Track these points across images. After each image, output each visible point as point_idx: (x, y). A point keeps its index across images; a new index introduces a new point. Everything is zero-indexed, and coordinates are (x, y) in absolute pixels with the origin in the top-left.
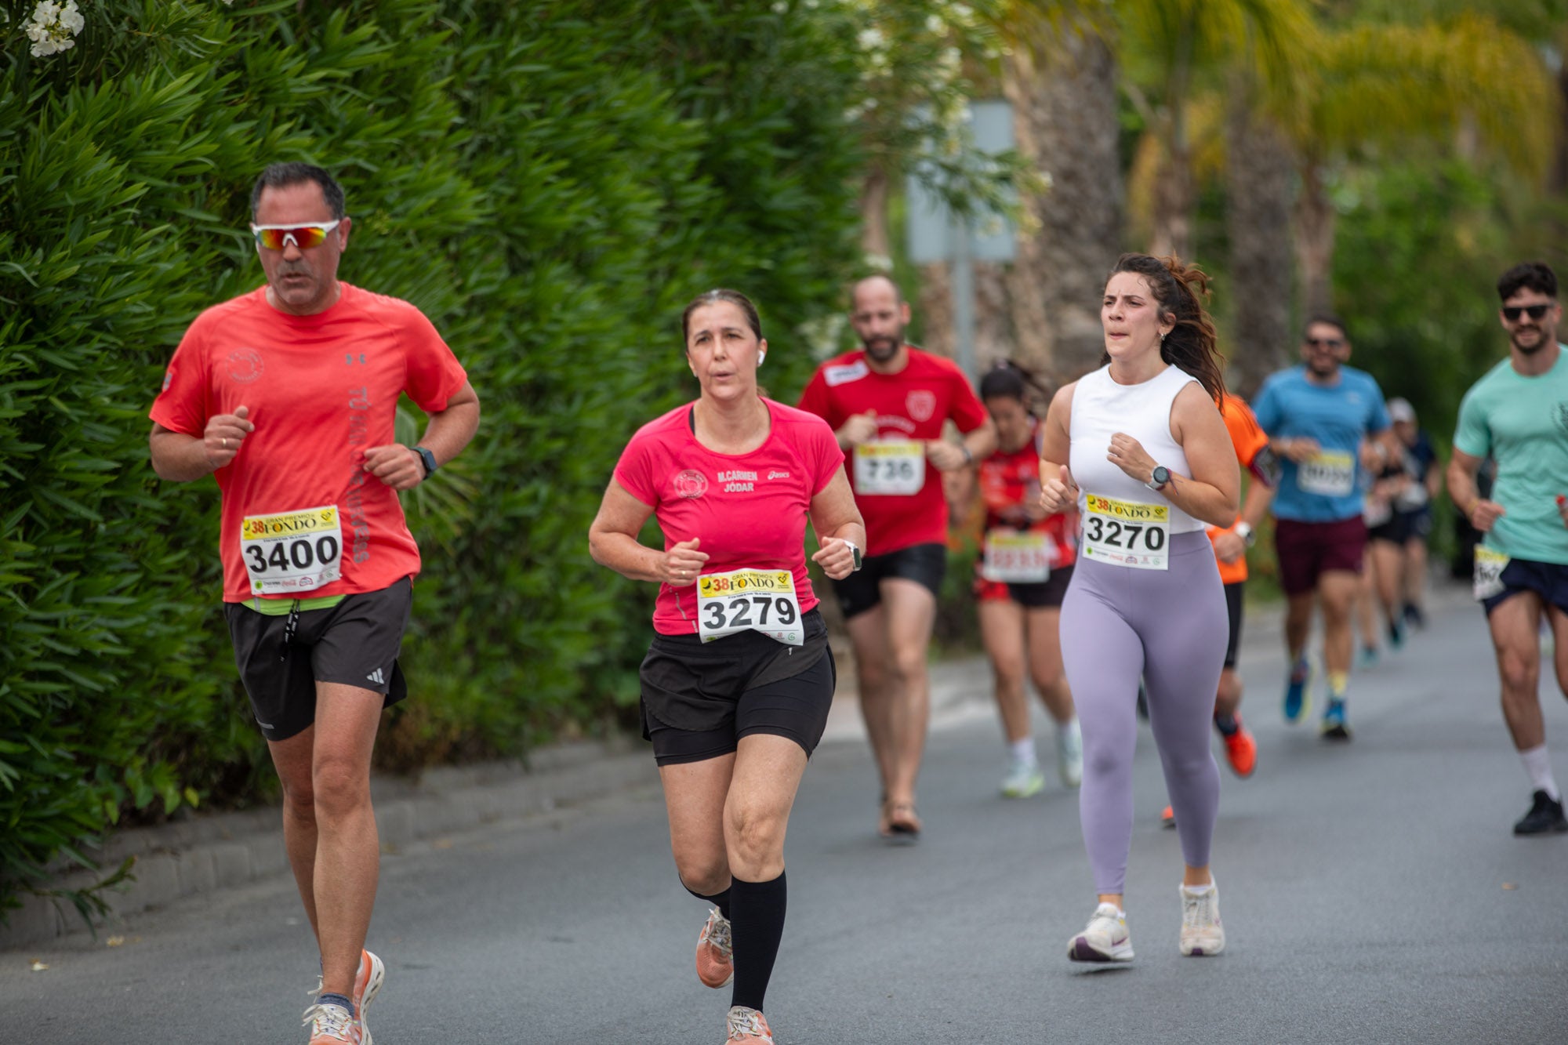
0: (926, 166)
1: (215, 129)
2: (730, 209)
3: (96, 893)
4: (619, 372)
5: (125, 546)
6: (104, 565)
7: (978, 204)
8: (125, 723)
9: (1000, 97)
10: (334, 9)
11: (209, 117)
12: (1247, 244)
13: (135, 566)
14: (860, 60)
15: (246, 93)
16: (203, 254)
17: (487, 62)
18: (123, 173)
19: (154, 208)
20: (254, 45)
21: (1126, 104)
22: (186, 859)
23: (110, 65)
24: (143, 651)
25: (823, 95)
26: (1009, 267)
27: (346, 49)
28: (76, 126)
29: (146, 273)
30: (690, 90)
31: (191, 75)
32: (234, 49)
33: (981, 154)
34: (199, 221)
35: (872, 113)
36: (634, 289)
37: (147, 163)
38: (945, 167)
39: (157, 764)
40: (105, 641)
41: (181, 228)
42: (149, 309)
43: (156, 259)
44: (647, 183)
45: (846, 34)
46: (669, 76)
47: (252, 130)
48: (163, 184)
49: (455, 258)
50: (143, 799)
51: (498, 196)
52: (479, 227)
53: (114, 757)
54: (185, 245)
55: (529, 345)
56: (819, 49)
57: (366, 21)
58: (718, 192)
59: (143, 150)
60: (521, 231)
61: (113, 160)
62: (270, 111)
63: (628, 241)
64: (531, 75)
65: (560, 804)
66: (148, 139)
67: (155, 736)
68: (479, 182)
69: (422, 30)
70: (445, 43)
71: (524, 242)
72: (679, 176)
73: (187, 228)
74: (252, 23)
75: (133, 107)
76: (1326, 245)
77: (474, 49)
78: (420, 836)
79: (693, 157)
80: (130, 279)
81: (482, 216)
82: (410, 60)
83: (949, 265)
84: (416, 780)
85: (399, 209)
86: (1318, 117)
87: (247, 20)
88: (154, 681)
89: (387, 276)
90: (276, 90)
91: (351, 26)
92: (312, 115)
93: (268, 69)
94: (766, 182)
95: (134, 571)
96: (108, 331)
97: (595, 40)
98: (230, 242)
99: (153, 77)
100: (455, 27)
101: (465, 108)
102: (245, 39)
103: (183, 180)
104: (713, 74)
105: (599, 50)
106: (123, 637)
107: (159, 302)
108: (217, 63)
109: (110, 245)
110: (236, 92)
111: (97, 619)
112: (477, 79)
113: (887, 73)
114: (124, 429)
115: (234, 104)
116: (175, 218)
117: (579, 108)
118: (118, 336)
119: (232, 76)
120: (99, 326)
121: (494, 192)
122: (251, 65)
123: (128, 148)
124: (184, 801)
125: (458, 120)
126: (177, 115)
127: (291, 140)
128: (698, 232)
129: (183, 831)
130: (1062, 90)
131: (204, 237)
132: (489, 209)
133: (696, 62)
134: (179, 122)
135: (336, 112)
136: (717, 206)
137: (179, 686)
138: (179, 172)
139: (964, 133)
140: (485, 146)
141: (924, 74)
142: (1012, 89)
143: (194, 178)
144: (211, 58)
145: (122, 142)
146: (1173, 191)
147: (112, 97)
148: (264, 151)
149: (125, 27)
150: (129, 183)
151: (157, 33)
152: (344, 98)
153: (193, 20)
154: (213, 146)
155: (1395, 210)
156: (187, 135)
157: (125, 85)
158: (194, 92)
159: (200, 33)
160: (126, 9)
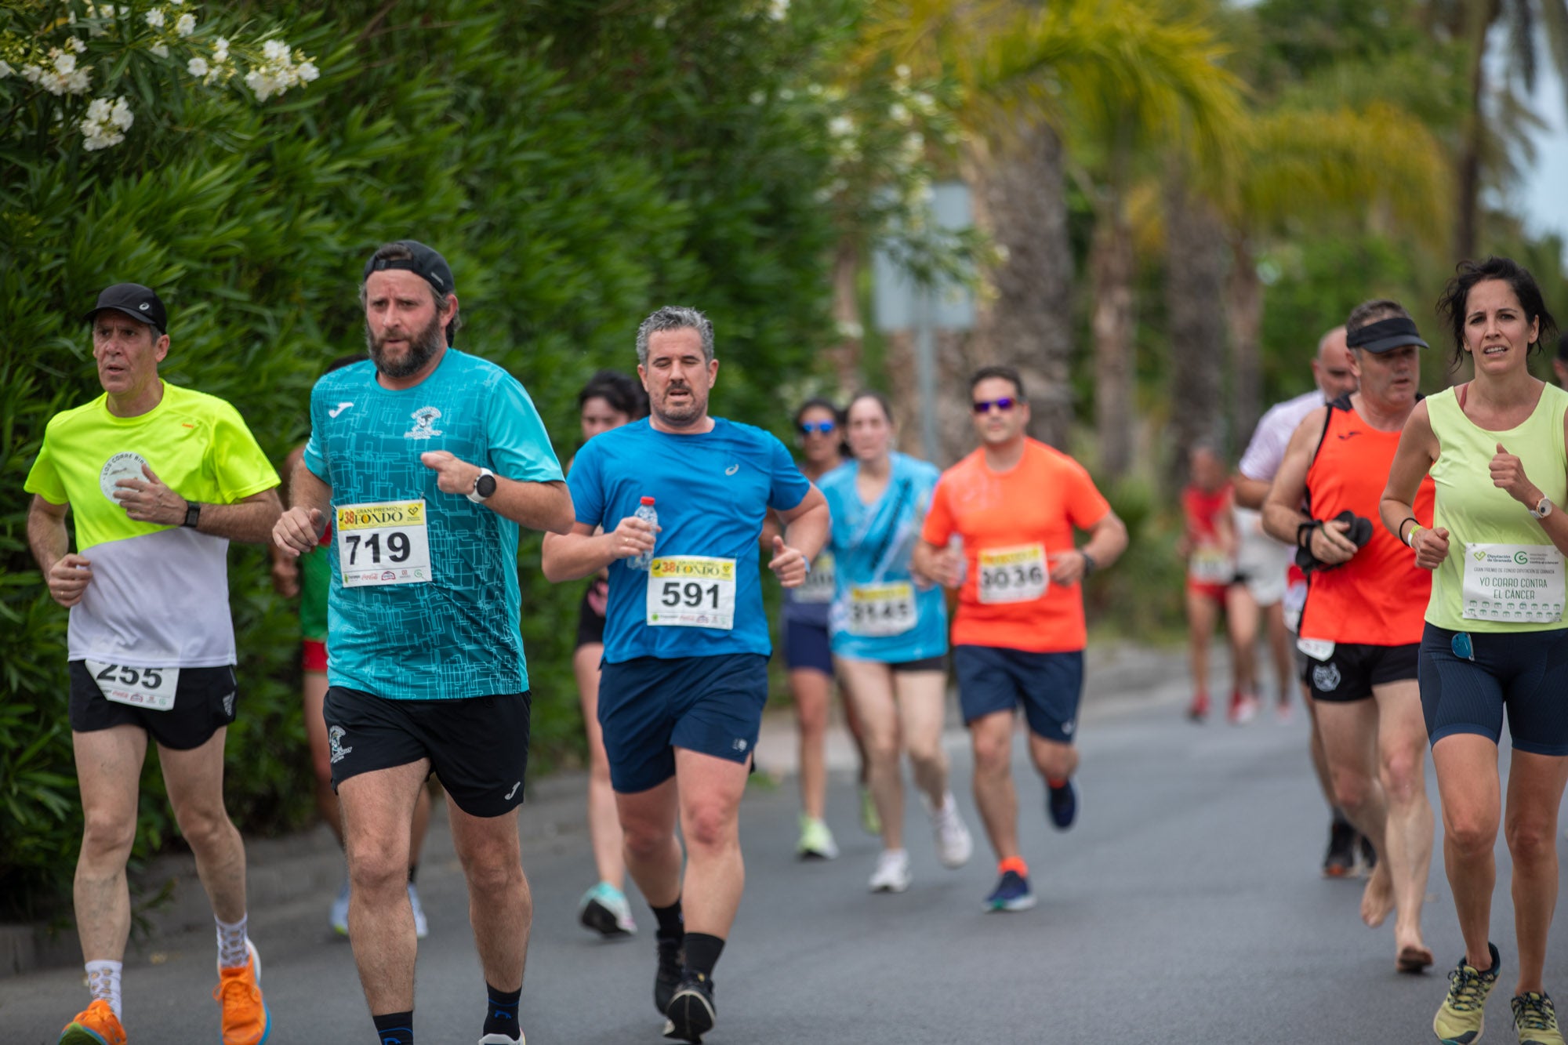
0: (893, 242)
1: (246, 215)
2: (714, 282)
3: (140, 912)
7: (940, 276)
9: (956, 179)
10: (353, 105)
11: (240, 206)
12: (1184, 312)
14: (831, 147)
15: (274, 182)
16: (234, 329)
17: (492, 152)
18: (163, 257)
19: (191, 289)
20: (282, 139)
21: (1072, 186)
23: (151, 157)
25: (797, 178)
26: (968, 335)
27: (364, 142)
28: (119, 214)
29: (183, 347)
30: (675, 176)
31: (225, 166)
32: (263, 142)
33: (943, 231)
34: (231, 299)
35: (842, 195)
37: (184, 247)
38: (910, 242)
41: (215, 304)
43: (193, 334)
44: (635, 259)
45: (818, 123)
46: (657, 163)
47: (278, 217)
48: (199, 265)
51: (502, 273)
52: (483, 303)
54: (219, 322)
56: (794, 137)
57: (383, 115)
58: (702, 268)
59: (180, 235)
60: (523, 305)
61: (154, 244)
62: (295, 198)
64: (534, 164)
65: (560, 829)
66: (185, 225)
68: (486, 261)
69: (434, 123)
70: (456, 133)
71: (527, 315)
72: (667, 253)
73: (220, 307)
74: (279, 118)
75: (173, 194)
76: (1256, 311)
77: (481, 140)
79: (680, 237)
81: (487, 292)
82: (422, 150)
83: (913, 332)
86: (1246, 192)
87: (275, 116)
90: (301, 179)
91: (369, 121)
92: (335, 202)
94: (747, 257)
97: (590, 129)
98: (260, 319)
99: (190, 168)
100: (461, 120)
101: (472, 193)
102: (272, 133)
103: (217, 261)
104: (698, 160)
105: (594, 139)
107: (196, 372)
108: (247, 156)
110: (265, 181)
112: (482, 166)
113: (856, 157)
115: (261, 192)
116: (209, 296)
117: (576, 192)
119: (261, 167)
121: (499, 270)
122: (278, 155)
123: (168, 234)
125: (464, 203)
126: (214, 202)
127: (315, 225)
130: (1015, 173)
131: (236, 314)
132: (494, 286)
133: (682, 149)
134: (215, 210)
135: (355, 198)
136: (702, 281)
138: (213, 254)
139: (927, 210)
140: (490, 228)
141: (887, 157)
142: (969, 172)
143: (226, 259)
144: (243, 151)
145: (161, 227)
146: (1117, 264)
147: (153, 186)
148: (291, 236)
149: (166, 123)
150: (168, 265)
151: (195, 129)
152: (362, 186)
153: (228, 116)
154: (243, 231)
155: (1319, 281)
156: (220, 222)
157: (164, 177)
158: (228, 181)
159: (234, 129)
160: (169, 106)
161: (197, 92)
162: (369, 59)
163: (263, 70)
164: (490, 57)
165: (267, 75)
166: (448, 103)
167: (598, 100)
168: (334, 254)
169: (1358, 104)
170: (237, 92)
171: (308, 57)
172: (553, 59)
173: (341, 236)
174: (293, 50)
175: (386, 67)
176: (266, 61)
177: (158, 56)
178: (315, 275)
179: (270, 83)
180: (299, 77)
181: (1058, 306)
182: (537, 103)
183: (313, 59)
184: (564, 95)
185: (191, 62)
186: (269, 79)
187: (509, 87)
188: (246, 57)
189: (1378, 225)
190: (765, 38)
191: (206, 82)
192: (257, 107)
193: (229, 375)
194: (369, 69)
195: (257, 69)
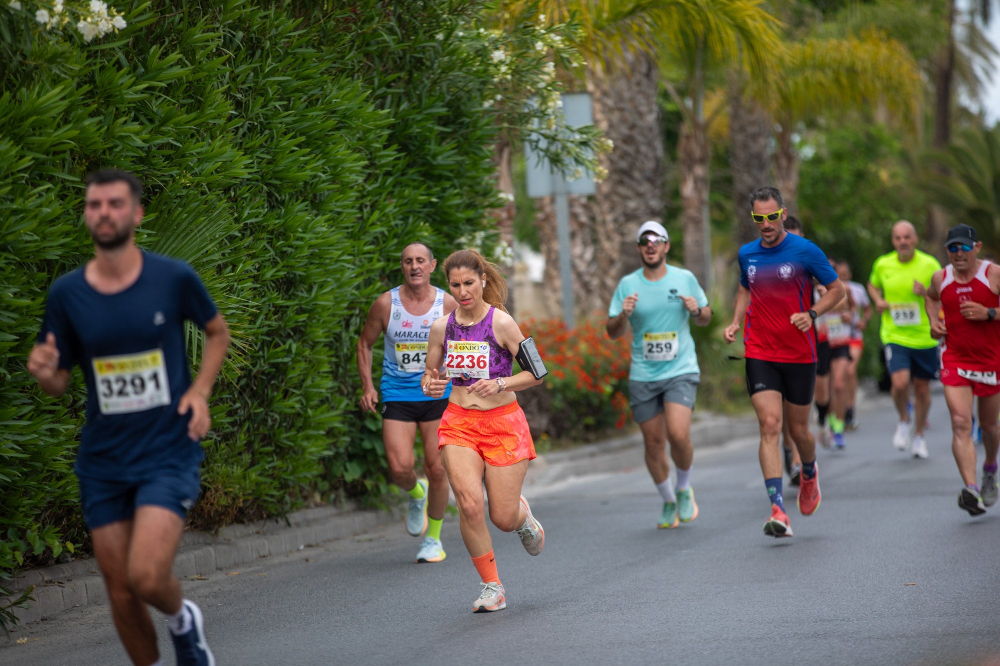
0: (534, 136)
1: (77, 121)
2: (409, 166)
3: (9, 610)
4: (342, 270)
5: (23, 389)
6: (10, 400)
7: (568, 160)
8: (26, 502)
9: (584, 91)
10: (152, 44)
11: (72, 114)
13: (30, 401)
14: (492, 69)
15: (96, 99)
16: (71, 201)
17: (252, 74)
18: (18, 152)
20: (102, 68)
21: (666, 95)
22: (68, 588)
23: (9, 82)
24: (37, 455)
25: (468, 92)
26: (591, 198)
27: (161, 70)
29: (33, 214)
30: (382, 90)
31: (62, 87)
32: (89, 69)
33: (569, 129)
34: (68, 181)
35: (502, 102)
36: (350, 217)
37: (33, 144)
38: (546, 136)
39: (47, 527)
40: (12, 448)
41: (55, 185)
42: (36, 237)
43: (41, 206)
44: (356, 150)
45: (483, 53)
46: (369, 82)
47: (100, 122)
48: (45, 156)
49: (234, 200)
50: (39, 549)
51: (260, 160)
52: (248, 180)
53: (19, 523)
54: (59, 196)
55: (283, 255)
56: (465, 62)
57: (173, 52)
58: (403, 154)
59: (30, 136)
60: (277, 182)
61: (12, 142)
62: (112, 109)
63: (345, 187)
64: (280, 83)
65: (309, 546)
66: (34, 129)
67: (46, 509)
68: (248, 152)
69: (209, 56)
70: (224, 64)
71: (278, 189)
73: (60, 186)
74: (99, 54)
75: (24, 108)
76: (793, 182)
77: (243, 67)
78: (220, 569)
79: (386, 132)
80: (23, 218)
81: (249, 173)
82: (202, 75)
83: (553, 197)
84: (216, 533)
85: (197, 170)
86: (786, 100)
87: (96, 52)
88: (45, 474)
89: (189, 213)
90: (117, 96)
91: (165, 54)
92: (140, 112)
93: (110, 84)
94: (433, 147)
95: (31, 404)
96: (10, 252)
97: (321, 60)
99: (37, 89)
100: (229, 53)
101: (238, 104)
102: (95, 64)
103: (55, 153)
104: (398, 80)
105: (324, 67)
106: (23, 447)
107: (42, 232)
108: (76, 80)
109: (10, 197)
110: (90, 98)
111: (6, 436)
112: (245, 86)
113: (509, 77)
114: (21, 314)
115: (88, 105)
116: (51, 179)
117: (312, 103)
118: (15, 255)
119: (86, 88)
121: (257, 157)
122: (97, 78)
123: (21, 134)
124: (65, 550)
125: (234, 112)
126: (53, 113)
127: (126, 128)
128: (390, 180)
129: (66, 570)
130: (622, 85)
131: (71, 190)
132: (255, 169)
133: (386, 72)
134: (54, 118)
135: (155, 109)
136: (401, 164)
137: (61, 477)
138: (53, 149)
139: (558, 114)
140: (251, 129)
141: (533, 78)
142: (590, 87)
143: (65, 152)
144: (74, 77)
145: (16, 131)
146: (695, 149)
147: (10, 101)
148: (109, 135)
149: (19, 58)
150: (22, 157)
151: (40, 62)
152: (162, 99)
153: (63, 53)
154: (75, 133)
156: (59, 126)
157: (18, 96)
158: (63, 99)
159: (66, 63)
160: (22, 46)
161: (40, 35)
162: (162, 13)
163: (89, 20)
164: (249, 10)
165: (91, 24)
166: (220, 42)
167: (325, 39)
168: (141, 148)
169: (860, 33)
170: (70, 35)
171: (119, 12)
172: (293, 11)
173: (146, 136)
174: (109, 7)
175: (175, 17)
176: (90, 13)
177: (14, 9)
178: (127, 163)
179: (94, 29)
180: (114, 26)
181: (655, 177)
182: (282, 41)
183: (123, 14)
184: (302, 36)
185: (38, 13)
186: (94, 26)
187: (263, 31)
188: (78, 11)
189: (881, 116)
191: (48, 27)
192: (83, 46)
193: (67, 234)
194: (162, 20)
195: (85, 20)
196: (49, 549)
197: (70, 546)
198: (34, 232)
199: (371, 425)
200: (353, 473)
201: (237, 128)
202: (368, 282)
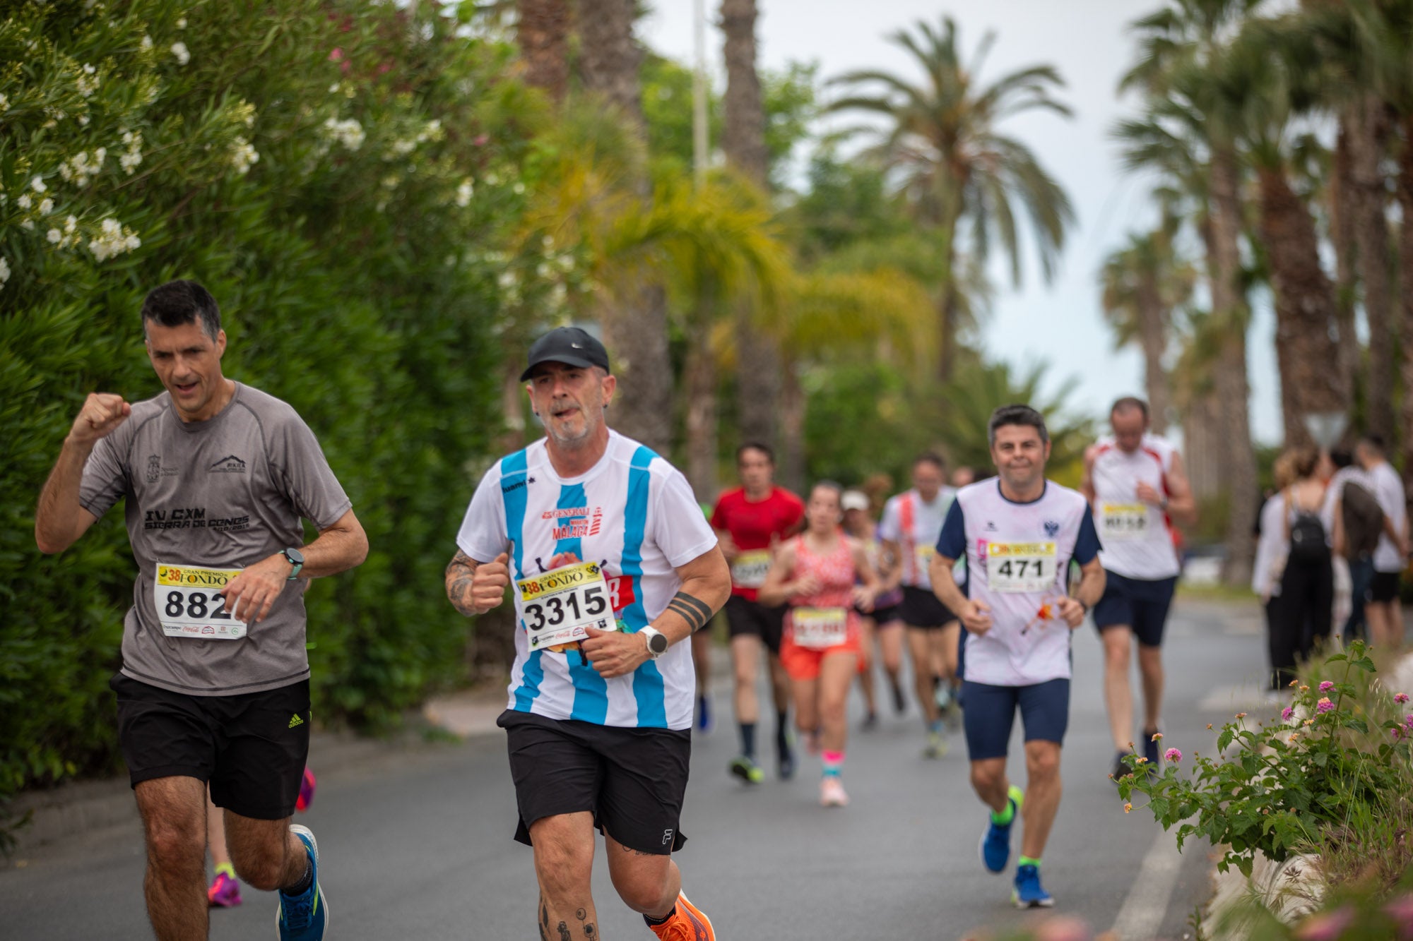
1: (89, 340)
2: (419, 390)
3: (10, 832)
5: (27, 610)
6: (14, 621)
8: (28, 724)
9: (590, 318)
10: (164, 264)
11: (83, 335)
12: (750, 412)
13: (34, 622)
14: (500, 296)
15: (108, 318)
17: (262, 298)
18: (29, 370)
20: (114, 289)
21: (670, 324)
23: (21, 301)
24: (39, 676)
30: (392, 314)
31: (74, 307)
32: (100, 290)
35: (511, 328)
36: (356, 442)
37: (44, 363)
39: (48, 749)
43: (49, 425)
44: (365, 373)
45: (491, 277)
46: (379, 305)
47: (110, 342)
48: (54, 376)
50: (38, 770)
53: (20, 745)
56: (476, 288)
58: (411, 379)
59: (41, 355)
61: (22, 362)
62: (123, 329)
63: (353, 411)
64: (292, 306)
66: (45, 348)
67: (47, 731)
69: (222, 277)
70: (238, 284)
72: (387, 368)
73: (68, 406)
74: (111, 274)
75: (37, 326)
77: (255, 289)
79: (395, 358)
87: (109, 272)
88: (46, 696)
94: (442, 372)
95: (34, 625)
96: (17, 471)
97: (332, 282)
99: (49, 308)
100: (241, 275)
101: (248, 326)
102: (106, 284)
103: (67, 373)
104: (408, 304)
105: (334, 289)
106: (27, 667)
108: (88, 301)
109: (20, 416)
110: (102, 317)
111: (10, 656)
112: (256, 308)
113: (518, 303)
114: (26, 533)
115: (98, 325)
116: (61, 398)
117: (322, 325)
119: (98, 308)
120: (12, 467)
122: (111, 299)
123: (32, 354)
124: (66, 771)
126: (66, 332)
128: (398, 406)
129: (65, 792)
130: (632, 314)
133: (397, 296)
134: (66, 338)
136: (411, 388)
137: (62, 699)
138: (64, 368)
140: (260, 352)
141: (541, 303)
143: (73, 372)
144: (86, 297)
145: (27, 350)
146: (704, 379)
147: (22, 321)
148: (119, 355)
150: (32, 376)
151: (52, 281)
153: (76, 272)
154: (86, 352)
155: (844, 395)
156: (69, 347)
157: (30, 314)
158: (75, 318)
159: (80, 281)
160: (34, 265)
161: (54, 256)
162: (176, 233)
163: (102, 240)
164: (262, 231)
165: (104, 243)
166: (232, 263)
167: (336, 261)
169: (871, 268)
170: (83, 255)
171: (133, 231)
172: (307, 232)
174: (123, 227)
175: (188, 238)
176: (104, 234)
177: (26, 229)
179: (106, 249)
180: (127, 246)
181: (663, 406)
182: (294, 264)
183: (137, 233)
184: (313, 259)
185: (50, 232)
186: (105, 247)
187: (275, 252)
188: (90, 231)
189: (884, 352)
190: (455, 218)
191: (60, 246)
192: (97, 266)
194: (175, 241)
195: (98, 239)
196: (48, 773)
197: (71, 768)
198: (44, 450)
199: (372, 652)
200: (353, 700)
201: (245, 352)
202: (374, 507)
